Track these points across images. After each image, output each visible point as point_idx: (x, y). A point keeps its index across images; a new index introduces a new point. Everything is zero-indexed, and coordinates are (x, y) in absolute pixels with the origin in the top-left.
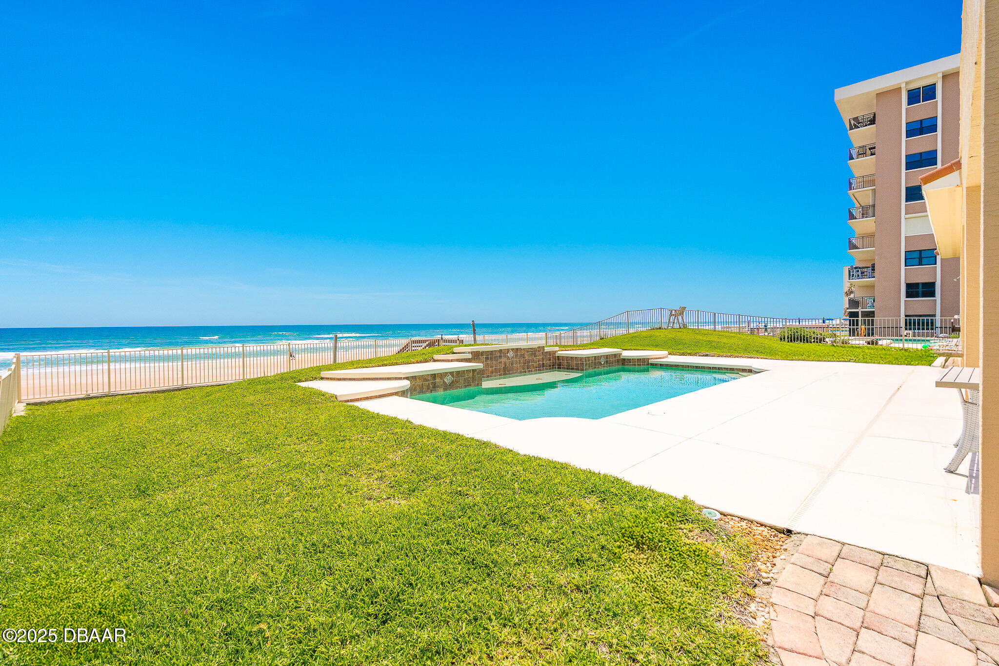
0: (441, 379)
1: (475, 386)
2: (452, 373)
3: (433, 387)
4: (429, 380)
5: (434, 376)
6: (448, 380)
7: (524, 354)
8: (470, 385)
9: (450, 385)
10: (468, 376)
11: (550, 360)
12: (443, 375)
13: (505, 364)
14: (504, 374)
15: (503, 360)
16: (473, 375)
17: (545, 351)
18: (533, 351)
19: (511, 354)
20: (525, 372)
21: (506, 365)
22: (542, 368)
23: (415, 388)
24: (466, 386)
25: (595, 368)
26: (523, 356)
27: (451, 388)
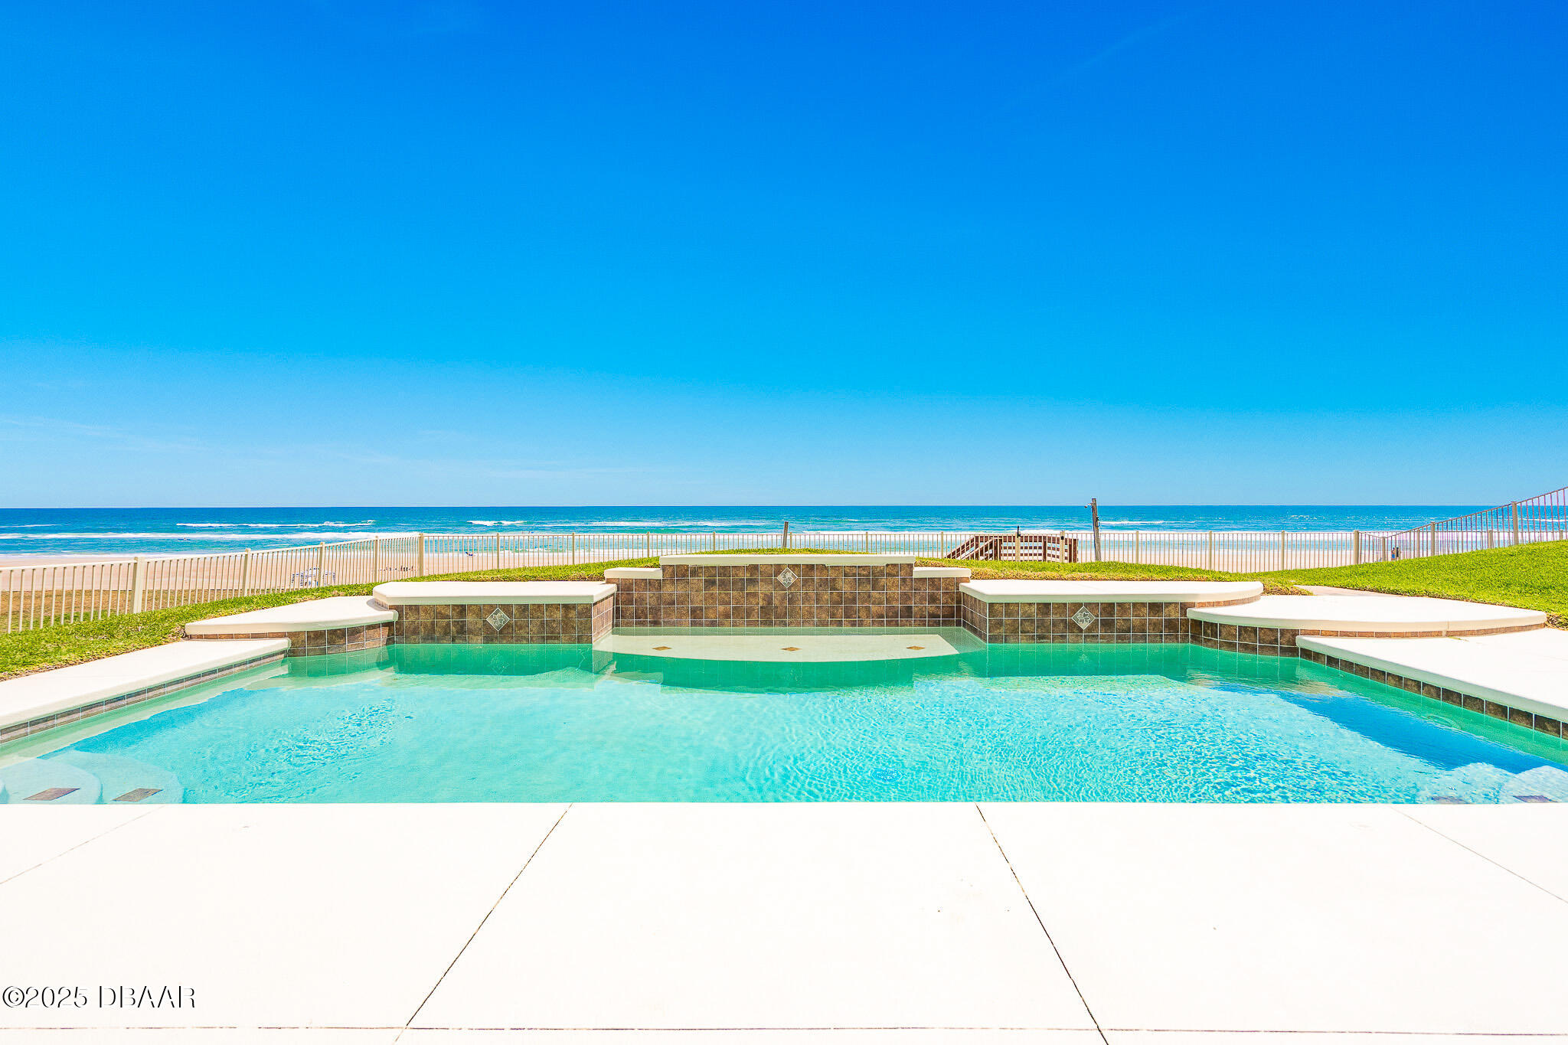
0: (479, 616)
1: (571, 641)
2: (506, 608)
3: (457, 632)
4: (448, 617)
5: (462, 609)
6: (496, 620)
7: (834, 580)
8: (557, 638)
9: (501, 632)
10: (551, 616)
11: (933, 599)
12: (484, 609)
13: (769, 599)
14: (764, 623)
15: (762, 589)
16: (566, 616)
17: (915, 576)
18: (870, 576)
19: (788, 578)
20: (840, 623)
21: (770, 603)
22: (899, 617)
23: (414, 629)
24: (543, 639)
25: (1041, 637)
26: (832, 584)
27: (503, 638)
